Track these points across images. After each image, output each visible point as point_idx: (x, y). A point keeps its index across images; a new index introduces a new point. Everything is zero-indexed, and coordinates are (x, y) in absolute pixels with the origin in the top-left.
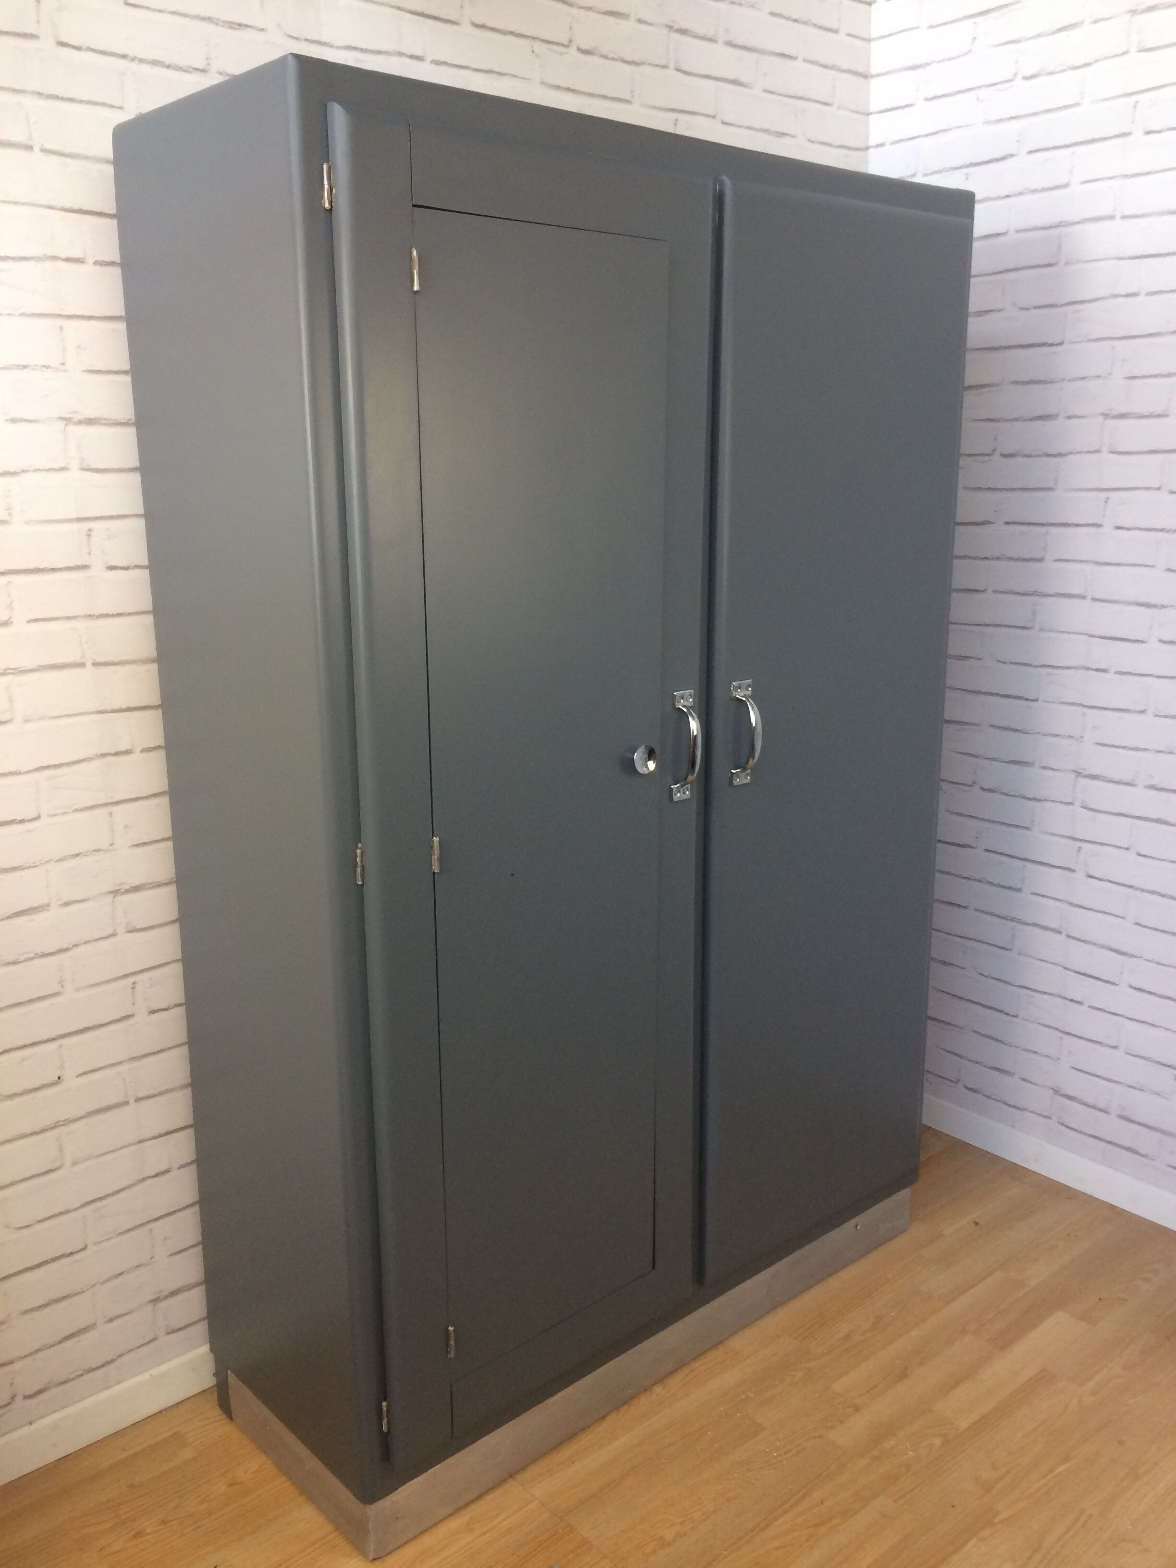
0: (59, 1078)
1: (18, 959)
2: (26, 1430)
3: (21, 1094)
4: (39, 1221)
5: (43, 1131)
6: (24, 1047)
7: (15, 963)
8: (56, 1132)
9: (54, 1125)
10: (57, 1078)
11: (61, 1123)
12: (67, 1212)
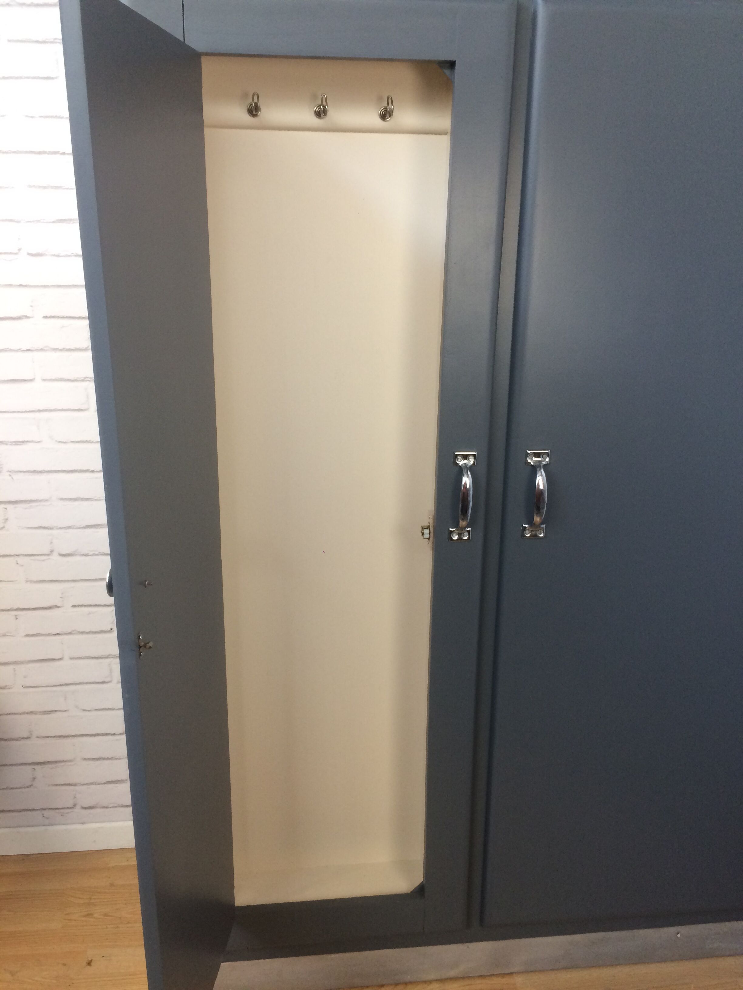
0: (111, 629)
1: (89, 553)
2: (79, 826)
3: (88, 633)
4: (96, 710)
5: (100, 658)
6: (90, 606)
7: (86, 555)
8: (108, 660)
9: (107, 656)
10: (110, 629)
11: (111, 656)
12: (113, 709)
